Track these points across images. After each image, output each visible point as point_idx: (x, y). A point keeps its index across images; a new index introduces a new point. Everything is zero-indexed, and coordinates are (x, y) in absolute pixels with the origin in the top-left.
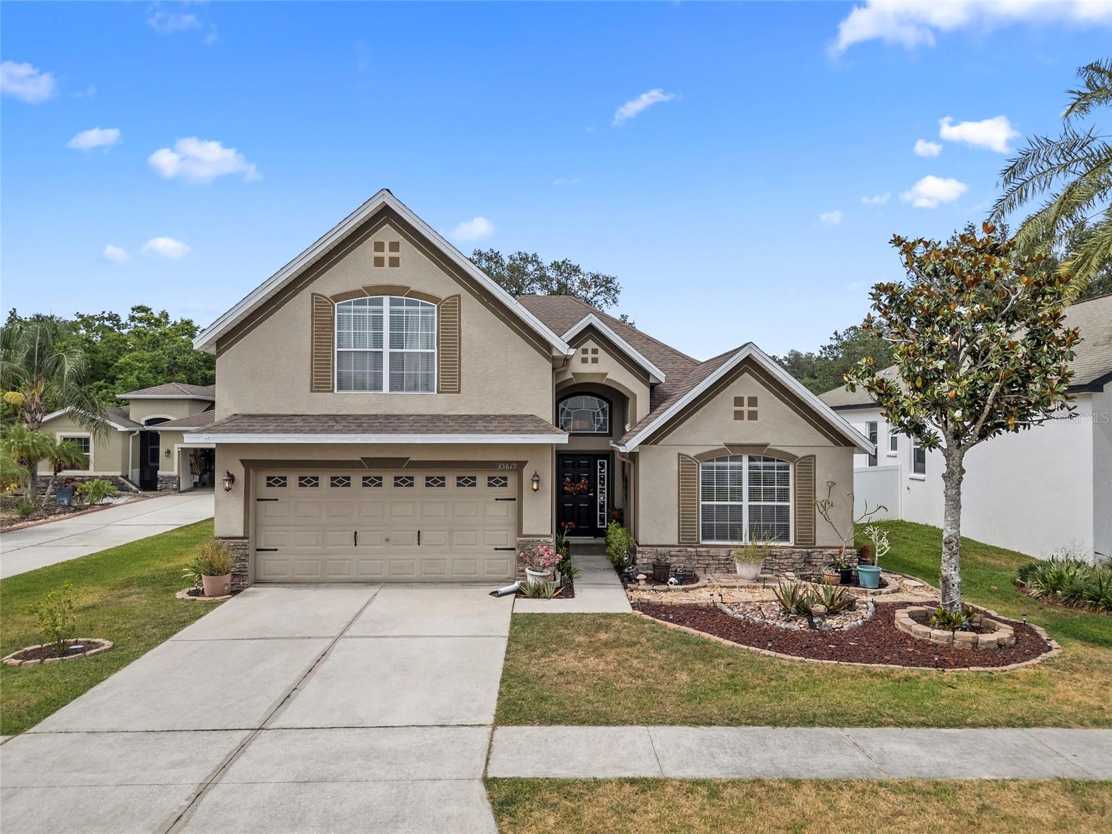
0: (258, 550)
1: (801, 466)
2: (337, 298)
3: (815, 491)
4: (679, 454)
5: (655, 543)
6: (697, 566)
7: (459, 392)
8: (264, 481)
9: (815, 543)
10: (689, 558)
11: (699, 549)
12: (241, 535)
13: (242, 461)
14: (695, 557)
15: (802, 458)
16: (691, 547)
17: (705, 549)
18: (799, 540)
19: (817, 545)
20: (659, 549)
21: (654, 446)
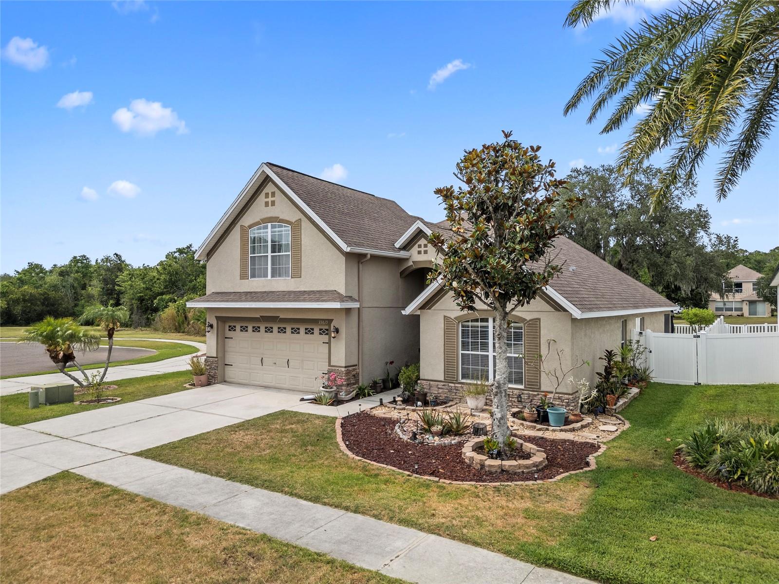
0: (226, 365)
1: (529, 327)
2: (250, 227)
3: (540, 347)
4: (445, 317)
5: (429, 379)
6: (455, 397)
7: (300, 277)
8: (227, 328)
9: (540, 388)
10: (450, 390)
11: (457, 385)
12: (215, 356)
13: (216, 317)
14: (454, 391)
15: (530, 320)
16: (452, 383)
17: (460, 385)
18: (528, 385)
19: (542, 389)
20: (431, 383)
21: (428, 310)
